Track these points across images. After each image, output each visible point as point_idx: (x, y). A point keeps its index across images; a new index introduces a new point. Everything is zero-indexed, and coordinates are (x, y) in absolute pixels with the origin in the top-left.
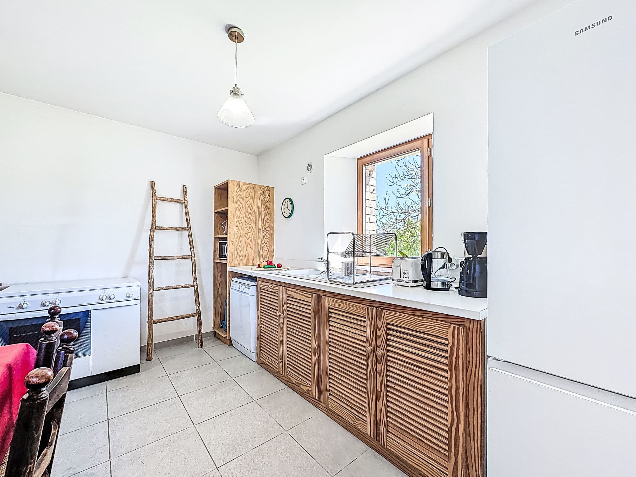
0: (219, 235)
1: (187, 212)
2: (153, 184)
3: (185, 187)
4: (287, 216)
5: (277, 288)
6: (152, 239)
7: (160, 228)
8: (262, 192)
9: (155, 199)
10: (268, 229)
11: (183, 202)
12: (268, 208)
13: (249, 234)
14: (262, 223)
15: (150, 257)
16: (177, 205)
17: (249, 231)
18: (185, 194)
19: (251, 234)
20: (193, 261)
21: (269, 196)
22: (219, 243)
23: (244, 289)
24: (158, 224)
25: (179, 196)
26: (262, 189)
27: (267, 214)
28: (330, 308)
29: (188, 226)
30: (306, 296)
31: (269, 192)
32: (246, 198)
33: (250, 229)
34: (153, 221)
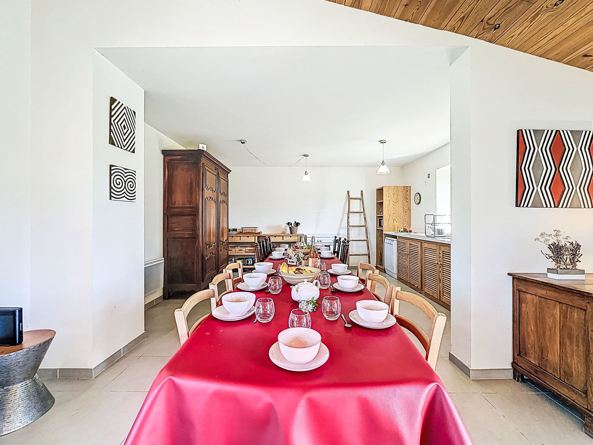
0: (379, 215)
1: (363, 204)
2: (348, 192)
3: (362, 191)
4: (417, 203)
5: (405, 241)
6: (348, 218)
7: (351, 212)
8: (403, 190)
9: (349, 199)
10: (406, 211)
11: (361, 199)
12: (407, 198)
13: (395, 214)
14: (403, 208)
15: (348, 226)
16: (359, 200)
17: (395, 213)
18: (362, 195)
19: (396, 214)
20: (366, 228)
21: (407, 192)
22: (379, 219)
23: (391, 242)
24: (351, 211)
25: (360, 196)
26: (403, 188)
27: (406, 202)
28: (425, 248)
29: (364, 211)
30: (417, 243)
31: (407, 189)
32: (393, 194)
33: (396, 211)
34: (349, 209)
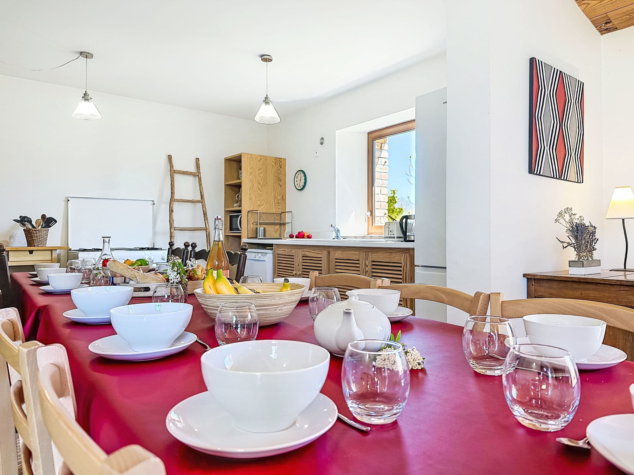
0: (229, 207)
1: (200, 185)
2: (170, 157)
3: (197, 159)
4: (300, 188)
5: (293, 251)
6: (171, 211)
7: (178, 201)
8: (273, 164)
9: (173, 172)
10: (279, 202)
11: (197, 175)
12: (280, 180)
13: (261, 207)
14: (274, 196)
15: (171, 228)
16: (191, 178)
17: (262, 204)
18: (198, 166)
19: (263, 206)
20: (208, 233)
21: (281, 167)
22: (230, 216)
23: (260, 257)
24: (176, 197)
25: (193, 169)
26: (274, 160)
27: (279, 187)
29: (202, 198)
30: (318, 254)
31: (280, 163)
32: (259, 170)
33: (263, 202)
34: (172, 193)
